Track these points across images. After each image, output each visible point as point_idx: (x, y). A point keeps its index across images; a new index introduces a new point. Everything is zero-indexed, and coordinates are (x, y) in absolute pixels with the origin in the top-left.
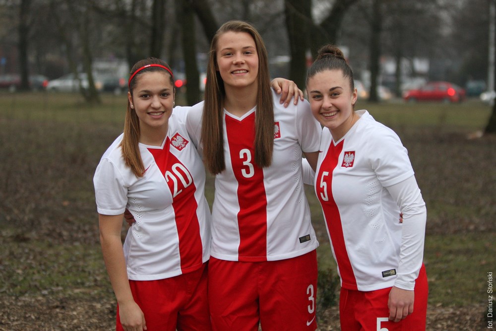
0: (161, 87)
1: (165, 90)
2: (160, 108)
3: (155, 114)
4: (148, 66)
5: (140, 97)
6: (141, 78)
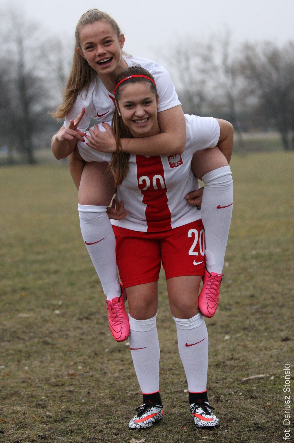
0: (142, 97)
1: (147, 99)
2: (144, 116)
3: (140, 122)
4: (129, 77)
5: (125, 107)
6: (123, 90)
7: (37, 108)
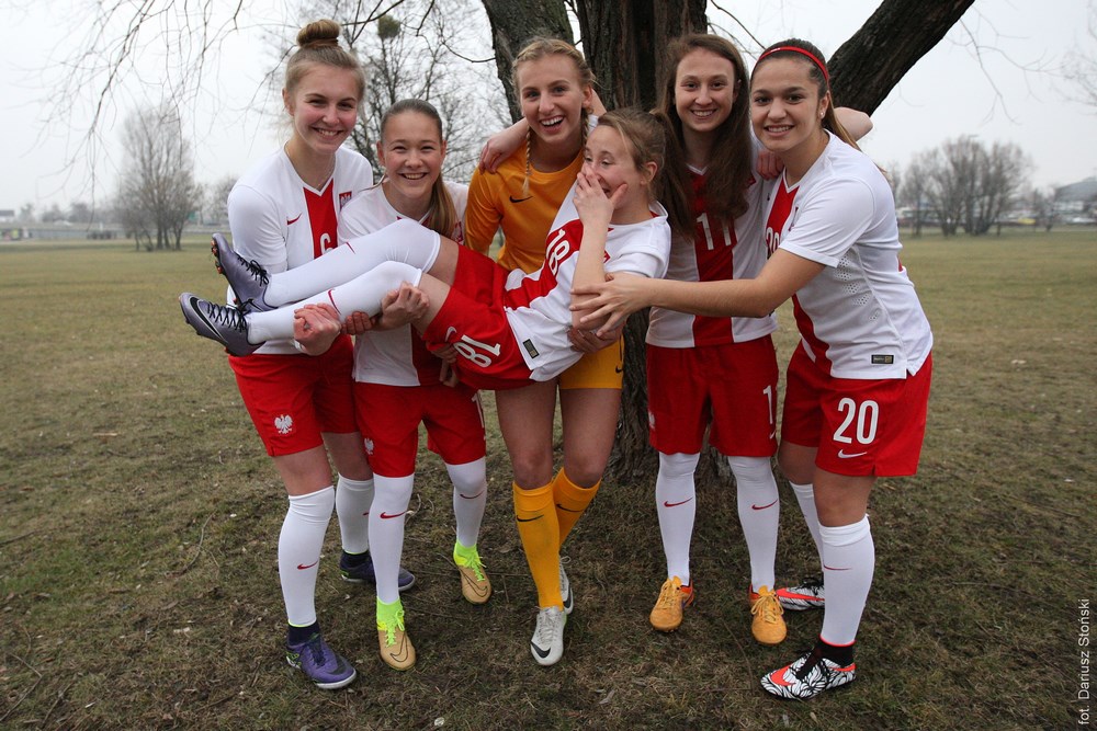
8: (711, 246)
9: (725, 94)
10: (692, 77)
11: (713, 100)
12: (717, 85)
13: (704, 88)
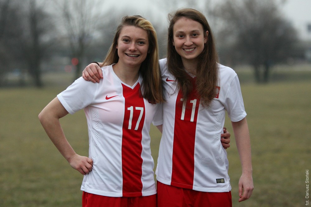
7: (45, 39)
8: (182, 118)
9: (200, 40)
10: (181, 32)
11: (193, 43)
12: (195, 35)
13: (188, 37)
